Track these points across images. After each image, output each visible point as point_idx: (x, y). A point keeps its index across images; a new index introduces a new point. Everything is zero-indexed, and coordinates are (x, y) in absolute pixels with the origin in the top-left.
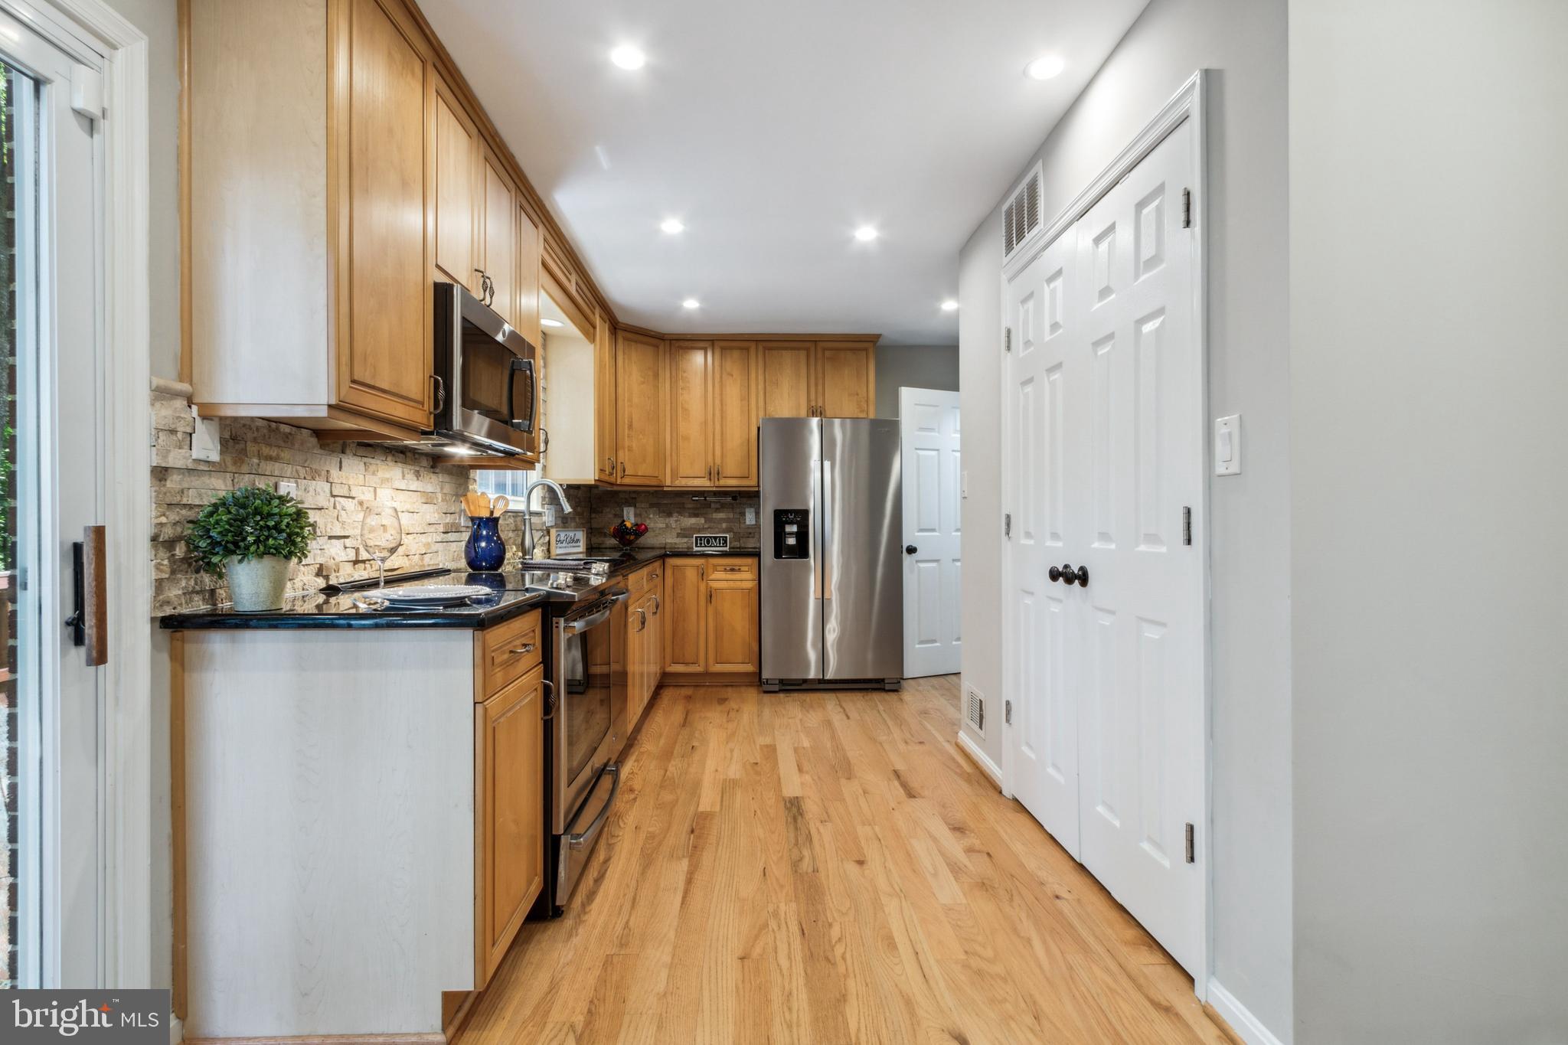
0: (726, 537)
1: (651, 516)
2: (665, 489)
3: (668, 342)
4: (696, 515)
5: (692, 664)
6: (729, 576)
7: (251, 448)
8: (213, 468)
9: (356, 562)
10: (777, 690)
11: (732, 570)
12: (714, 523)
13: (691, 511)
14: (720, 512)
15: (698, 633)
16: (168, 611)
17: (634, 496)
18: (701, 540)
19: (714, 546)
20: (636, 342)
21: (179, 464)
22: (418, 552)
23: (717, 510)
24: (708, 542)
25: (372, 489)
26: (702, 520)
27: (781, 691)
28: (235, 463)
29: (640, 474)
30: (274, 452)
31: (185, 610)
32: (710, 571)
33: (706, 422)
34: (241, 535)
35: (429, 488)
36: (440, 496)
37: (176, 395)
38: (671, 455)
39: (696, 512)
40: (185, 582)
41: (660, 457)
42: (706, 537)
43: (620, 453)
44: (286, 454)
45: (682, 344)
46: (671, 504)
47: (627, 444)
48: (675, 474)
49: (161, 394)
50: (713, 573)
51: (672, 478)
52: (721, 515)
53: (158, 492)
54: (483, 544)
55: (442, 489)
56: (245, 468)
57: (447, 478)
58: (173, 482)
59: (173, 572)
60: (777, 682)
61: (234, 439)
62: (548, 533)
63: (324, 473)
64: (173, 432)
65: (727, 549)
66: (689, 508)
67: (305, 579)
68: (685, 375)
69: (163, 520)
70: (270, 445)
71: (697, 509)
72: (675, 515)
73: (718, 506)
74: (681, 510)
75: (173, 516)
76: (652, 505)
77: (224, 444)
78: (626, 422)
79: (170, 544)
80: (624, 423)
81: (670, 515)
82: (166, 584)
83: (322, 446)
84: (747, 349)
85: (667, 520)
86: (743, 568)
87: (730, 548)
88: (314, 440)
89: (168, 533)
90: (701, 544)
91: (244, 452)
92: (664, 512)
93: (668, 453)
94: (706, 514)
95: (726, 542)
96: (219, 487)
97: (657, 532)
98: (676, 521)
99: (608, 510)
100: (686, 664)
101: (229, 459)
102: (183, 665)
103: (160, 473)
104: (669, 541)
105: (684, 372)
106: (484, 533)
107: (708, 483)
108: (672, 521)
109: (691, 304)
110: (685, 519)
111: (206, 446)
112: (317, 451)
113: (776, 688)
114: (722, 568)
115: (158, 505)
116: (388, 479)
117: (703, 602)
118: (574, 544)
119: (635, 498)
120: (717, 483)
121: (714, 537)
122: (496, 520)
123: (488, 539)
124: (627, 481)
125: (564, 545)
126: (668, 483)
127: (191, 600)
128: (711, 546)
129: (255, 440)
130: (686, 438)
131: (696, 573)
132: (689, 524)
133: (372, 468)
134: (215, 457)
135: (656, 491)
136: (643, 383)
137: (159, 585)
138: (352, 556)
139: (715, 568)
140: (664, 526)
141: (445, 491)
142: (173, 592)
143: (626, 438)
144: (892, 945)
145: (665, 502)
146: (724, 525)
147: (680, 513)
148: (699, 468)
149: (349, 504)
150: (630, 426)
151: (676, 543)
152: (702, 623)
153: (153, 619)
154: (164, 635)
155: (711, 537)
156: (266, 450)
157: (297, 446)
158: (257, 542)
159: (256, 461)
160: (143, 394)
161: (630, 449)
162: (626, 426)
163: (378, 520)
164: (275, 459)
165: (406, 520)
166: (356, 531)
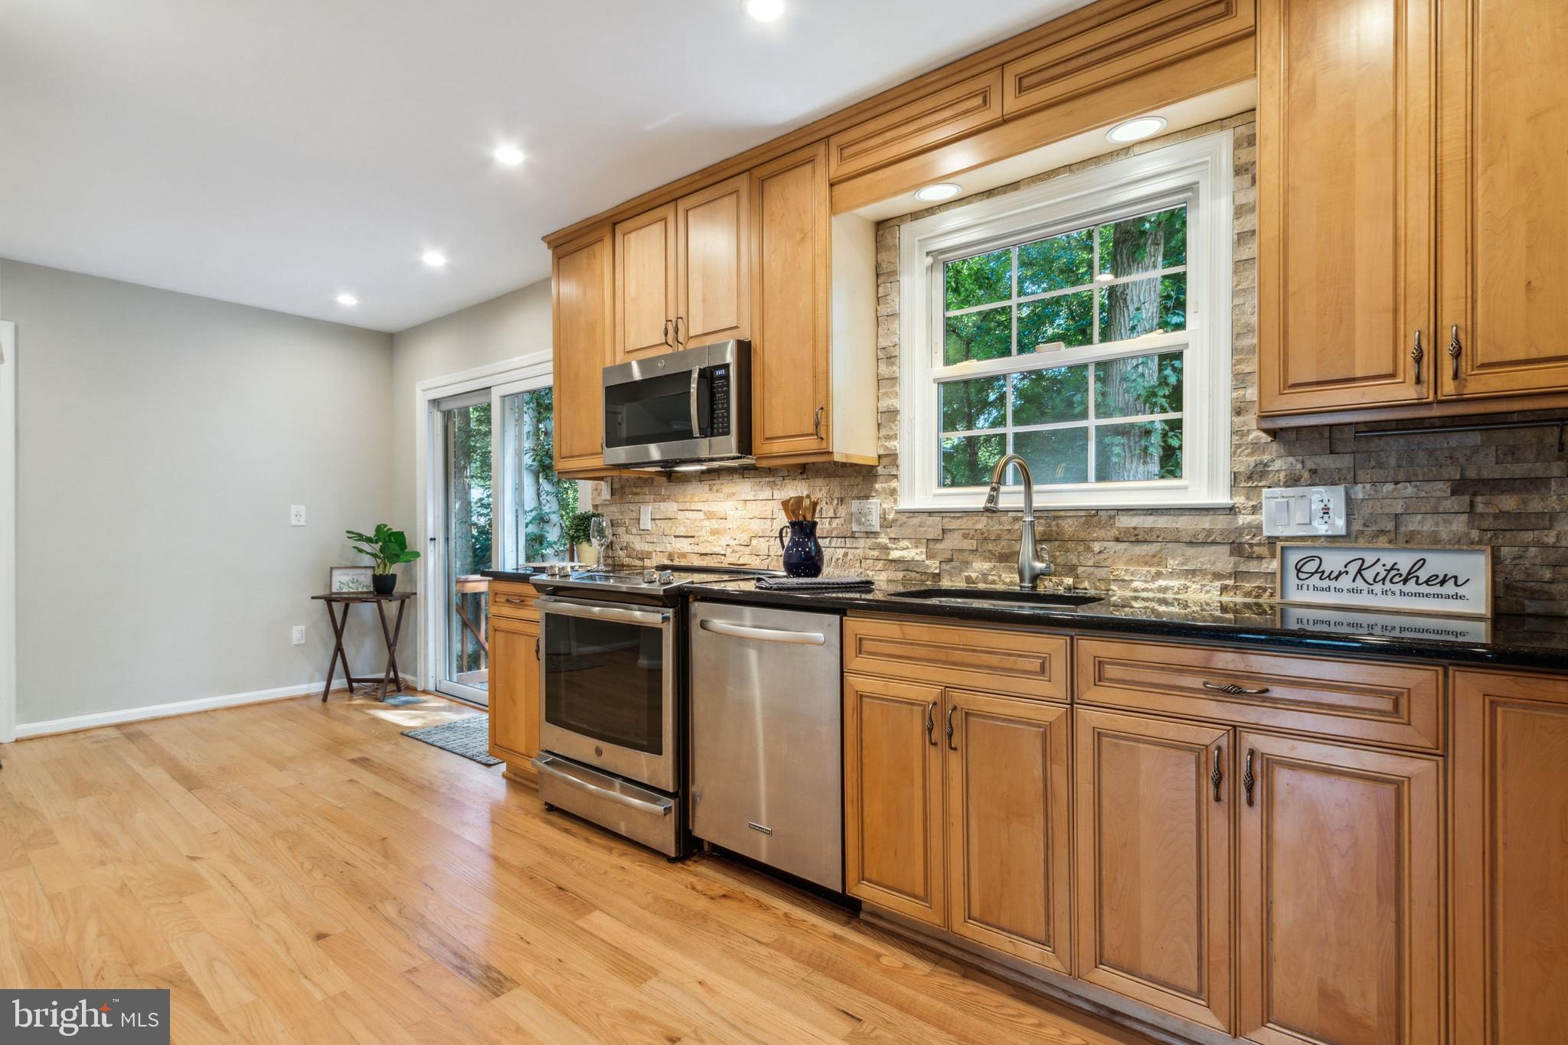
7: (628, 490)
8: (611, 503)
21: (599, 502)
25: (717, 503)
28: (620, 499)
30: (638, 490)
44: (646, 490)
56: (624, 500)
61: (622, 487)
63: (672, 497)
64: (596, 490)
67: (658, 559)
70: (636, 487)
77: (614, 492)
83: (670, 482)
91: (625, 492)
101: (617, 498)
111: (606, 493)
112: (667, 484)
125: (1345, 582)
134: (609, 497)
138: (695, 549)
149: (692, 515)
156: (635, 490)
157: (654, 484)
159: (630, 496)
163: (723, 524)
164: (637, 494)
165: (756, 526)
166: (700, 533)
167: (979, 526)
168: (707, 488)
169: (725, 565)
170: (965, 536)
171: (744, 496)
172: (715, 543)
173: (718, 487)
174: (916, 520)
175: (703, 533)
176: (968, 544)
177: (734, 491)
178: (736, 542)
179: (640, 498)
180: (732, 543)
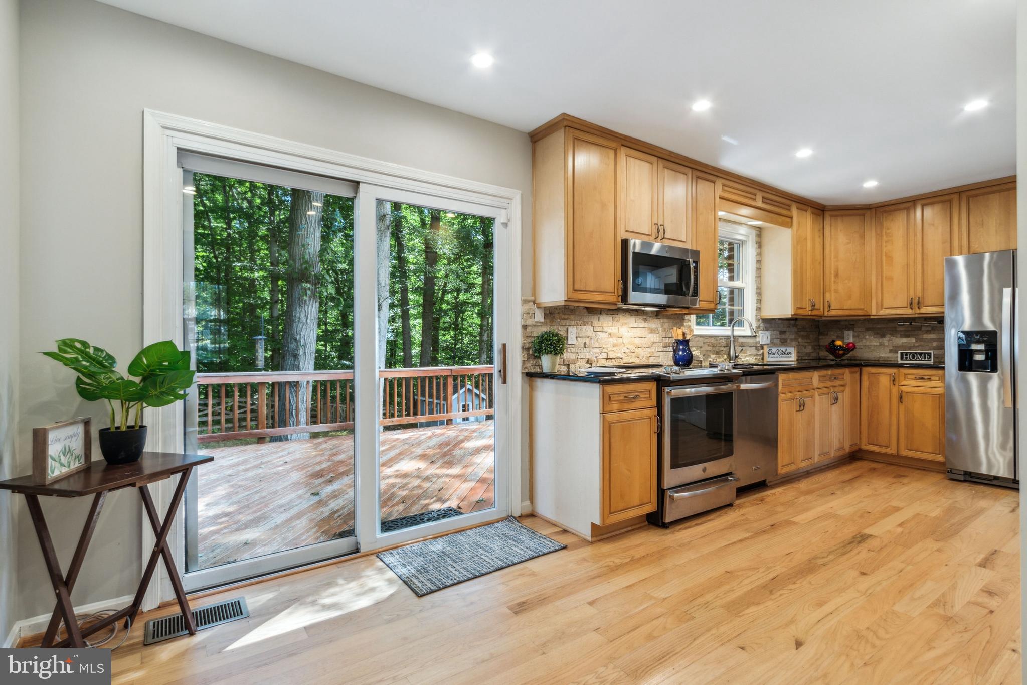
0: (931, 353)
1: (867, 337)
2: (872, 317)
3: (874, 210)
4: (907, 336)
5: (885, 446)
6: (920, 383)
7: (557, 316)
8: (542, 324)
9: (607, 359)
10: (962, 479)
11: (922, 379)
12: (925, 342)
13: (903, 333)
14: (930, 333)
15: (890, 425)
16: (527, 371)
17: (852, 323)
18: (906, 355)
19: (919, 360)
20: (842, 216)
21: (531, 323)
22: (645, 356)
23: (928, 332)
24: (913, 357)
25: (617, 328)
26: (913, 340)
27: (965, 481)
28: (550, 321)
29: (845, 308)
30: (566, 317)
31: (532, 371)
32: (902, 378)
33: (908, 265)
34: (541, 347)
35: (654, 326)
36: (661, 329)
37: (529, 301)
38: (876, 292)
39: (907, 334)
40: (532, 362)
41: (866, 294)
42: (911, 353)
43: (828, 295)
44: (572, 317)
45: (887, 209)
46: (884, 328)
47: (833, 287)
48: (880, 306)
49: (525, 302)
50: (904, 380)
51: (877, 308)
52: (932, 336)
53: (523, 333)
54: (681, 353)
55: (662, 326)
56: (554, 323)
57: (666, 320)
58: (529, 329)
59: (528, 359)
60: (963, 473)
61: (551, 313)
62: (762, 348)
63: (590, 323)
64: (528, 313)
65: (931, 362)
66: (901, 331)
67: (580, 364)
68: (888, 231)
69: (525, 342)
70: (565, 314)
71: (907, 331)
72: (889, 336)
73: (929, 329)
74: (894, 332)
75: (529, 340)
76: (867, 329)
77: (546, 316)
78: (833, 272)
79: (528, 349)
80: (831, 273)
81: (883, 336)
82: (526, 362)
83: (589, 313)
84: (950, 201)
85: (881, 340)
86: (933, 378)
87: (934, 362)
88: (585, 310)
89: (527, 345)
90: (906, 358)
91: (554, 317)
92: (877, 334)
93: (874, 291)
94: (917, 335)
95: (930, 357)
96: (544, 329)
97: (872, 348)
98: (889, 341)
99: (832, 333)
100: (880, 446)
101: (548, 321)
102: (532, 389)
103: (525, 327)
104: (883, 355)
105: (888, 229)
106: (681, 347)
107: (910, 311)
108: (885, 341)
109: (870, 184)
110: (897, 339)
111: (539, 317)
112: (587, 314)
113: (962, 478)
114: (913, 377)
115: (523, 337)
116: (626, 323)
117: (895, 400)
118: (785, 356)
119: (853, 325)
120: (918, 311)
121: (919, 353)
122: (688, 341)
123: (684, 350)
124: (833, 313)
125: (776, 355)
126: (874, 312)
127: (535, 368)
128: (916, 360)
129: (559, 313)
130: (890, 278)
131: (889, 379)
132: (900, 343)
133: (616, 319)
134: (542, 320)
135: (865, 319)
136: (848, 243)
137: (524, 362)
138: (605, 356)
139: (906, 377)
140: (878, 344)
141: (665, 327)
142: (529, 365)
143: (833, 284)
144: (821, 604)
145: (879, 326)
146: (935, 344)
147: (892, 335)
148: (902, 300)
149: (602, 335)
150: (837, 275)
151: (888, 357)
152: (894, 418)
153: (522, 373)
154: (526, 379)
155: (916, 353)
156: (563, 316)
157: (577, 313)
158: (545, 349)
159: (559, 320)
160: (519, 302)
161: (836, 291)
162: (833, 275)
163: (620, 341)
164: (567, 319)
165: (638, 341)
166: (607, 346)
167: (712, 342)
168: (611, 318)
169: (622, 364)
170: (708, 345)
171: (632, 325)
172: (617, 351)
173: (617, 318)
174: (697, 339)
175: (609, 346)
176: (709, 348)
177: (626, 322)
178: (629, 350)
179: (567, 322)
180: (627, 351)
